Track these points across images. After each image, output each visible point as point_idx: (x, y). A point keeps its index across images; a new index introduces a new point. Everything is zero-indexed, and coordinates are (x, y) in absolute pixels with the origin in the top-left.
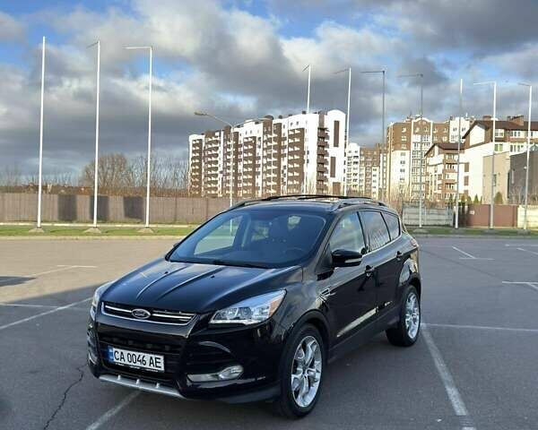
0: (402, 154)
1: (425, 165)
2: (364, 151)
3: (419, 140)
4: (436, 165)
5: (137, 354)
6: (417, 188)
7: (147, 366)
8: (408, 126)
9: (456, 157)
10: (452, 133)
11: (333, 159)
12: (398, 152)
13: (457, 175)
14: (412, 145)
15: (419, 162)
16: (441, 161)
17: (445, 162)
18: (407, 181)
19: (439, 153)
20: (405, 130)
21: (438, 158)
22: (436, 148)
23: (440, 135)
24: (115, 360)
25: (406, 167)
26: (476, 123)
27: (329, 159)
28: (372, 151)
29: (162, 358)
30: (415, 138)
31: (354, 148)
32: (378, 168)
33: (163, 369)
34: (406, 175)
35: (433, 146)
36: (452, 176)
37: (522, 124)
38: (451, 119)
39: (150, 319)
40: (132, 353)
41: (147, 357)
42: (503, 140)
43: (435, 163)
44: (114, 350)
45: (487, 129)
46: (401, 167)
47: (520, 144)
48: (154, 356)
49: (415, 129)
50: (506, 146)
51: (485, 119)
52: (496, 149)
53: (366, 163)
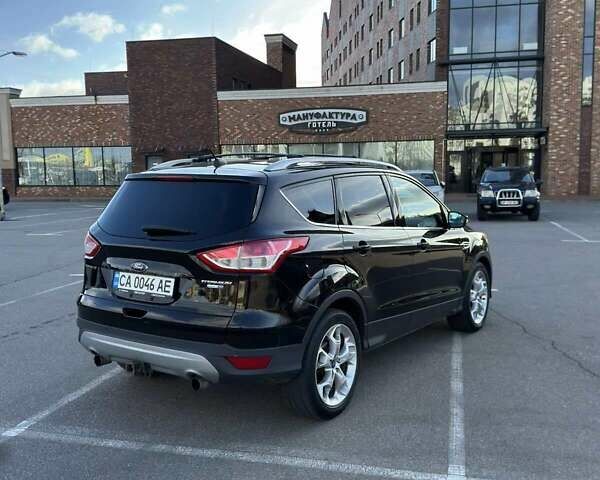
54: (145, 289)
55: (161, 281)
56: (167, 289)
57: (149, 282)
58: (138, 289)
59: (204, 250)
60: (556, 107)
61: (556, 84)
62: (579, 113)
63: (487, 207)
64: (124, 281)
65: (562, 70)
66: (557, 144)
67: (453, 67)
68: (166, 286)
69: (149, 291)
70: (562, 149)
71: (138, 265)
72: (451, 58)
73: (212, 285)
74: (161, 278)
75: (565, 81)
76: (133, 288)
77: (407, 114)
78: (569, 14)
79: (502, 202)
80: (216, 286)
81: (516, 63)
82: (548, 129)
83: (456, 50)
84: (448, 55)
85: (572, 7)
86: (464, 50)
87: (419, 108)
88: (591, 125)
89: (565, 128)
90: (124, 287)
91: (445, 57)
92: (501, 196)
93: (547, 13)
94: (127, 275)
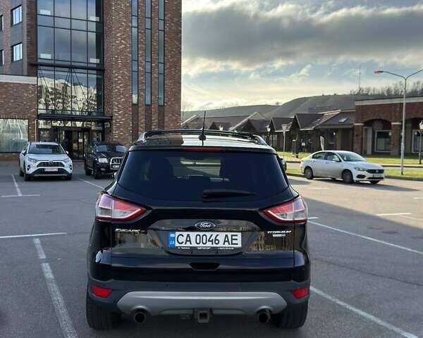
54: (209, 244)
55: (226, 236)
56: (234, 242)
57: (213, 238)
58: (201, 245)
59: (269, 208)
60: (116, 104)
61: (117, 89)
62: (130, 109)
63: (103, 169)
64: (182, 239)
65: (119, 79)
66: (118, 128)
67: (42, 67)
68: (232, 239)
69: (214, 245)
70: (122, 132)
71: (204, 224)
72: (39, 61)
73: (277, 234)
74: (226, 233)
75: (121, 87)
76: (194, 244)
77: (5, 98)
78: (123, 44)
79: (114, 167)
80: (280, 235)
81: (86, 71)
82: (112, 117)
83: (43, 56)
84: (37, 59)
85: (124, 39)
86: (49, 56)
87: (16, 94)
88: (138, 116)
89: (123, 118)
90: (183, 245)
91: (35, 59)
92: (113, 162)
93: (106, 41)
94: (185, 234)
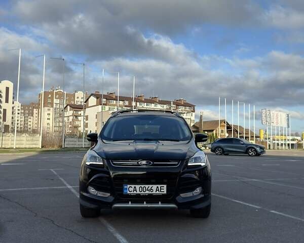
0: (49, 110)
1: (62, 116)
2: (24, 107)
3: (59, 102)
4: (68, 117)
5: (147, 186)
6: (57, 129)
7: (154, 192)
8: (52, 93)
9: (79, 113)
10: (76, 99)
11: (5, 110)
12: (46, 108)
13: (81, 122)
14: (54, 105)
15: (58, 114)
16: (71, 115)
17: (73, 115)
18: (51, 125)
19: (70, 110)
20: (50, 96)
21: (69, 112)
22: (68, 107)
23: (69, 100)
24: (128, 192)
25: (51, 117)
26: (92, 95)
27: (2, 110)
28: (29, 106)
29: (165, 186)
30: (56, 101)
31: (18, 104)
32: (32, 117)
33: (165, 193)
34: (50, 122)
35: (66, 106)
36: (77, 123)
37: (114, 97)
38: (76, 92)
39: (152, 165)
40: (143, 186)
41: (155, 187)
42: (106, 105)
43: (68, 115)
44: (129, 186)
45: (97, 98)
46: (47, 117)
47: (114, 107)
48: (159, 186)
49: (56, 96)
50: (107, 108)
51: (97, 93)
52: (102, 109)
53: (24, 114)
